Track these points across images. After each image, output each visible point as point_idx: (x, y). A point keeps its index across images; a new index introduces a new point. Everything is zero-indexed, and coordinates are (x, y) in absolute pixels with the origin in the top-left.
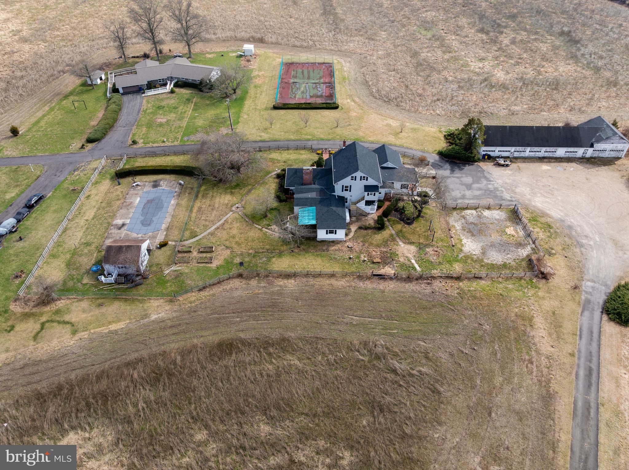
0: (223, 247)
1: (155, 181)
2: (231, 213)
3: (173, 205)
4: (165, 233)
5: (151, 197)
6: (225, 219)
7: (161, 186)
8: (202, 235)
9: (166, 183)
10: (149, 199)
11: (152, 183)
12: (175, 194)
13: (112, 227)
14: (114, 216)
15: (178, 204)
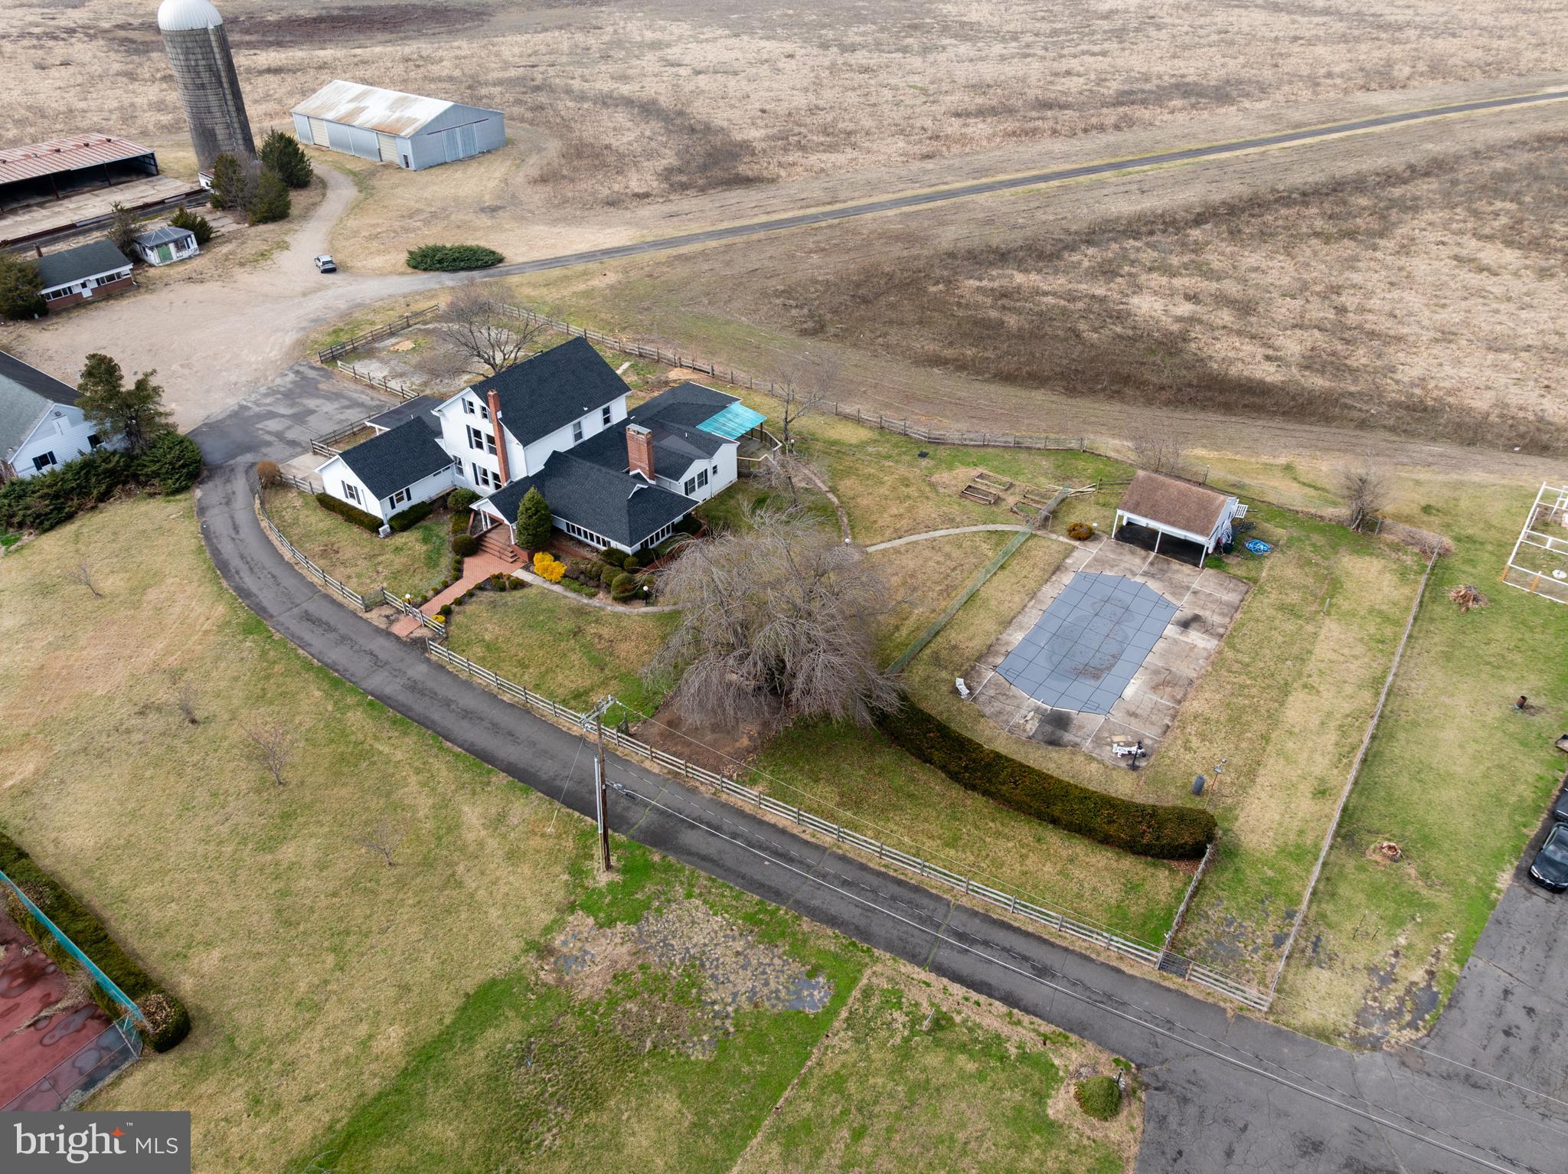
0: (942, 490)
1: (1054, 742)
2: (870, 550)
3: (1021, 627)
4: (1068, 561)
5: (1084, 687)
6: (897, 543)
7: (1037, 710)
8: (974, 529)
9: (1017, 719)
10: (1092, 682)
11: (1068, 737)
12: (999, 660)
13: (1221, 630)
14: (1217, 661)
15: (1007, 623)
